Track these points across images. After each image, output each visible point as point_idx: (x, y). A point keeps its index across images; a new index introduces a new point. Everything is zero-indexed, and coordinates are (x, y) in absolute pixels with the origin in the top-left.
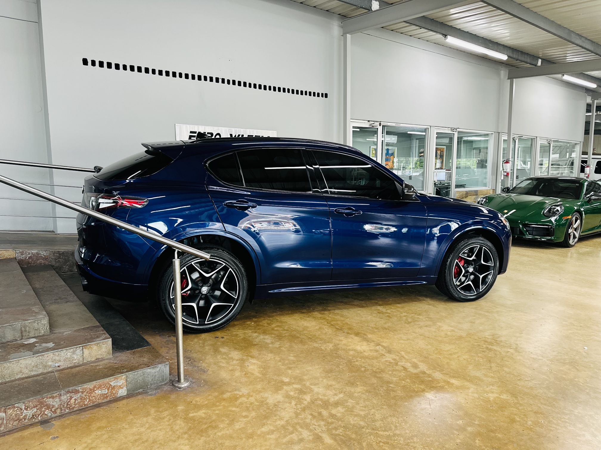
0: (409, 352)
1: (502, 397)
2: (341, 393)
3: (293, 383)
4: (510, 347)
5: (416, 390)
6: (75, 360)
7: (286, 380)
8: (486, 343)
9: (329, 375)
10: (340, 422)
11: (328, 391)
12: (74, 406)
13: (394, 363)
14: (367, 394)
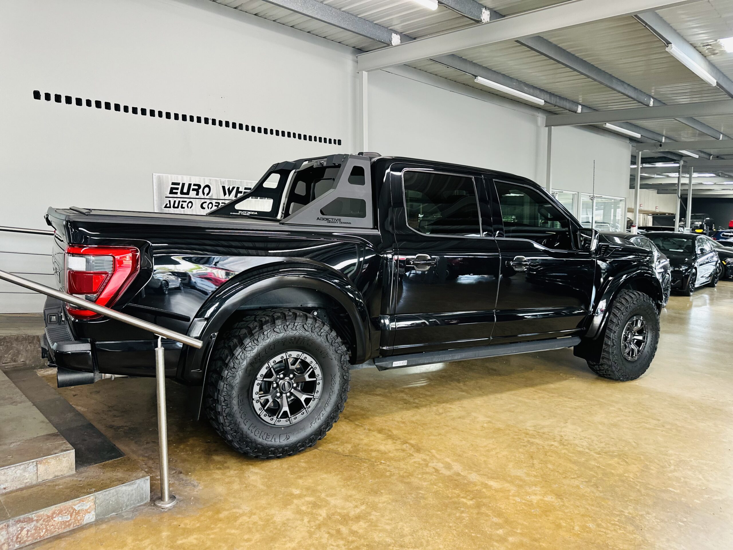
0: (441, 450)
1: (546, 499)
2: (363, 504)
3: (305, 496)
4: (554, 439)
5: (450, 496)
6: (27, 479)
7: (297, 492)
8: (527, 436)
9: (348, 483)
10: (362, 540)
11: (347, 503)
12: (26, 538)
13: (424, 464)
14: (394, 504)
